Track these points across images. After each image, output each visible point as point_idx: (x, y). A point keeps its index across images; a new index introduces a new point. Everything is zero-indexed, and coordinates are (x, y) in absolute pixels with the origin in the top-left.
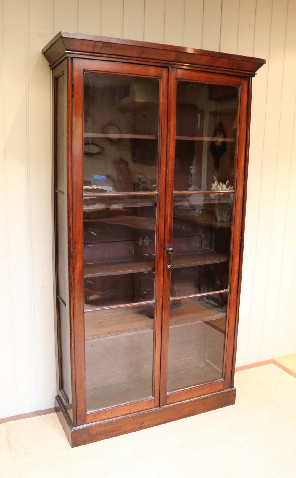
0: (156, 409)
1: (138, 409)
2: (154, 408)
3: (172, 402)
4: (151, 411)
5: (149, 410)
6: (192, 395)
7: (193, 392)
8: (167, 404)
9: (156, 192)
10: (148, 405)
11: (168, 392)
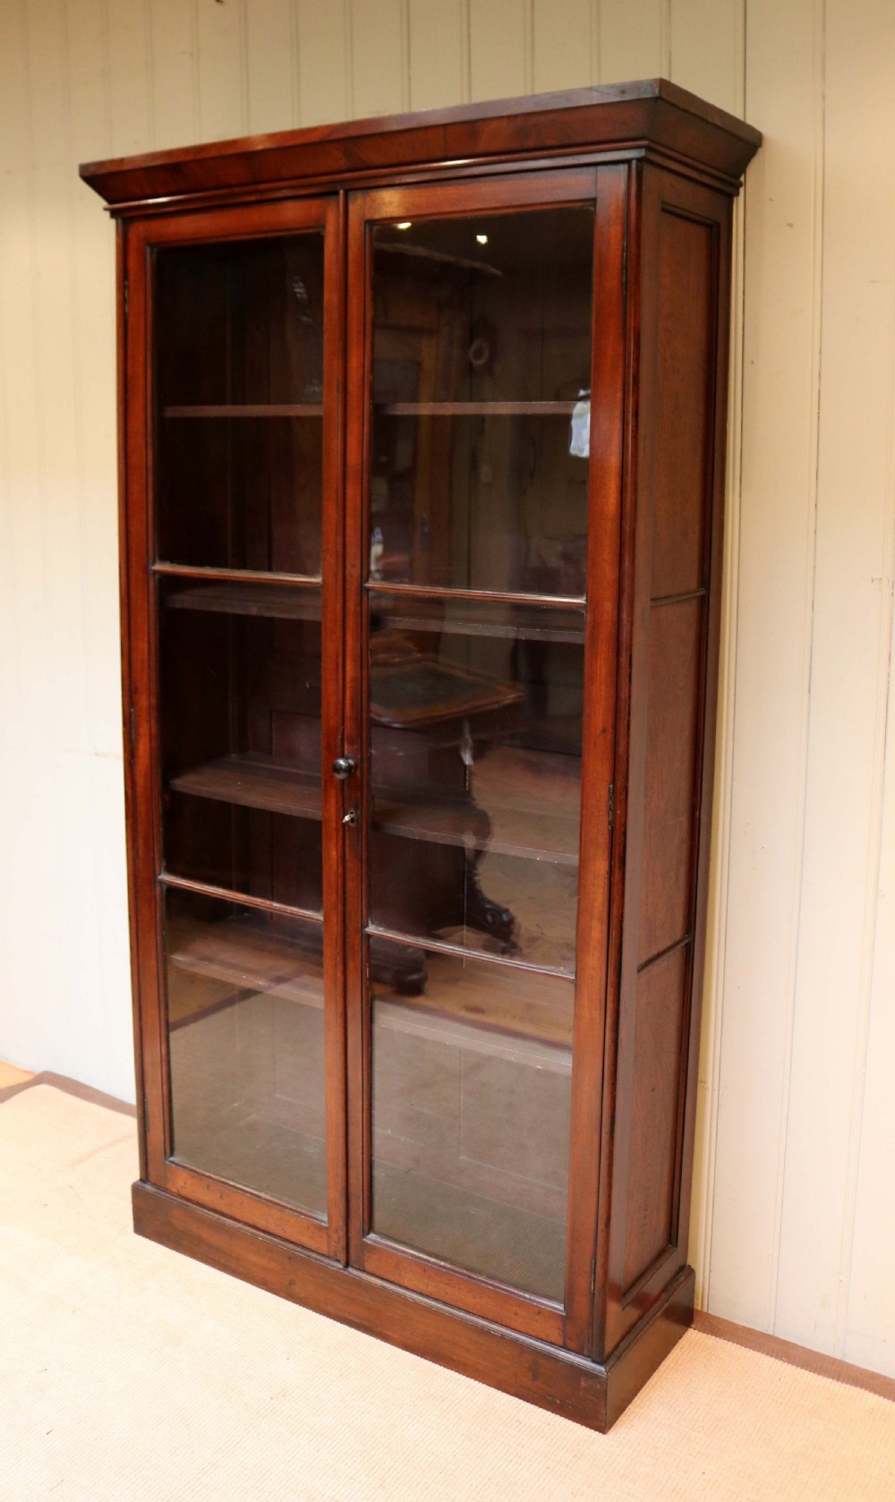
0: (329, 1264)
1: (285, 1232)
2: (329, 1257)
3: (382, 1274)
4: (316, 1259)
5: (314, 1255)
6: (446, 1293)
7: (447, 1284)
8: (363, 1271)
9: (318, 580)
10: (312, 1238)
11: (375, 1233)
